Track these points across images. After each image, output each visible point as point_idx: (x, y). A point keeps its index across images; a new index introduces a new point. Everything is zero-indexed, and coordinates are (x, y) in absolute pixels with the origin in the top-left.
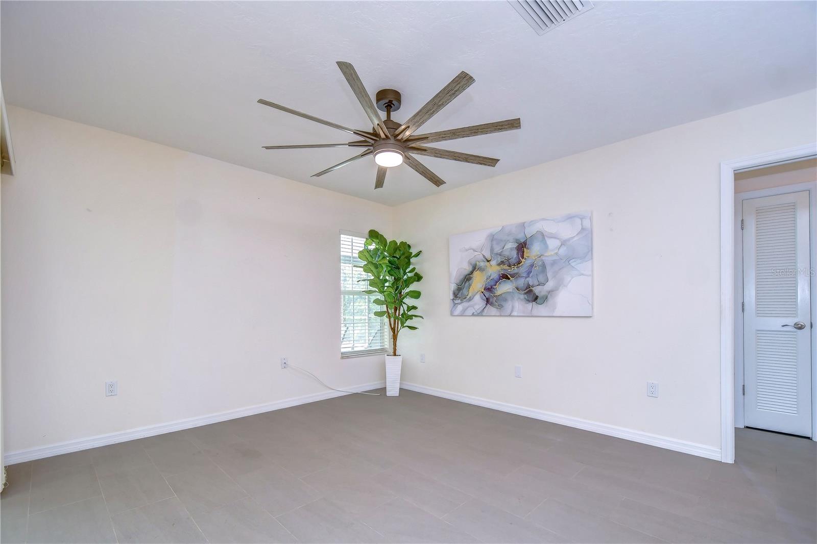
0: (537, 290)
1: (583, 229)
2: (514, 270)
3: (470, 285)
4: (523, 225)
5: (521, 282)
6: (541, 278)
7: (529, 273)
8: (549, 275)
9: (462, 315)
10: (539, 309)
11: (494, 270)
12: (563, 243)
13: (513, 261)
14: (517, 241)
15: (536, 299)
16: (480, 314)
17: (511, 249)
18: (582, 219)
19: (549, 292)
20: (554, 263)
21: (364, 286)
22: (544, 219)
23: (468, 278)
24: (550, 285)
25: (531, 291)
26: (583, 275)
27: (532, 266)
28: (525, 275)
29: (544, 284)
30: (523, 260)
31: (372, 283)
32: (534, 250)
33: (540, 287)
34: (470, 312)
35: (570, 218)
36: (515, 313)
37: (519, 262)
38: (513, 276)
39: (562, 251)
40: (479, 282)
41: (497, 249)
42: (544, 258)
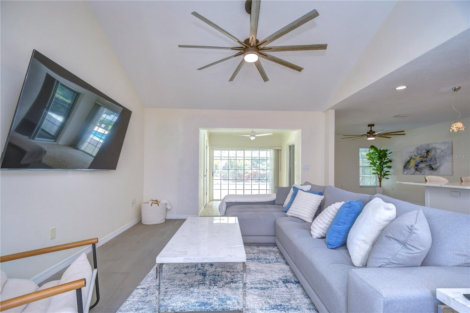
0: (433, 166)
1: (448, 147)
2: (425, 159)
3: (409, 164)
4: (428, 145)
5: (428, 164)
6: (435, 162)
7: (430, 161)
8: (438, 161)
9: (407, 174)
10: (435, 172)
11: (418, 159)
12: (442, 151)
13: (425, 156)
14: (426, 150)
15: (433, 169)
16: (414, 174)
17: (424, 152)
18: (448, 143)
19: (437, 167)
20: (439, 158)
21: (369, 165)
22: (435, 143)
23: (409, 162)
24: (438, 165)
25: (431, 167)
26: (449, 162)
27: (431, 158)
29: (436, 164)
30: (428, 156)
31: (371, 164)
32: (432, 154)
34: (410, 173)
35: (444, 143)
36: (426, 174)
37: (427, 157)
38: (425, 161)
39: (442, 154)
40: (413, 163)
41: (419, 152)
42: (436, 156)
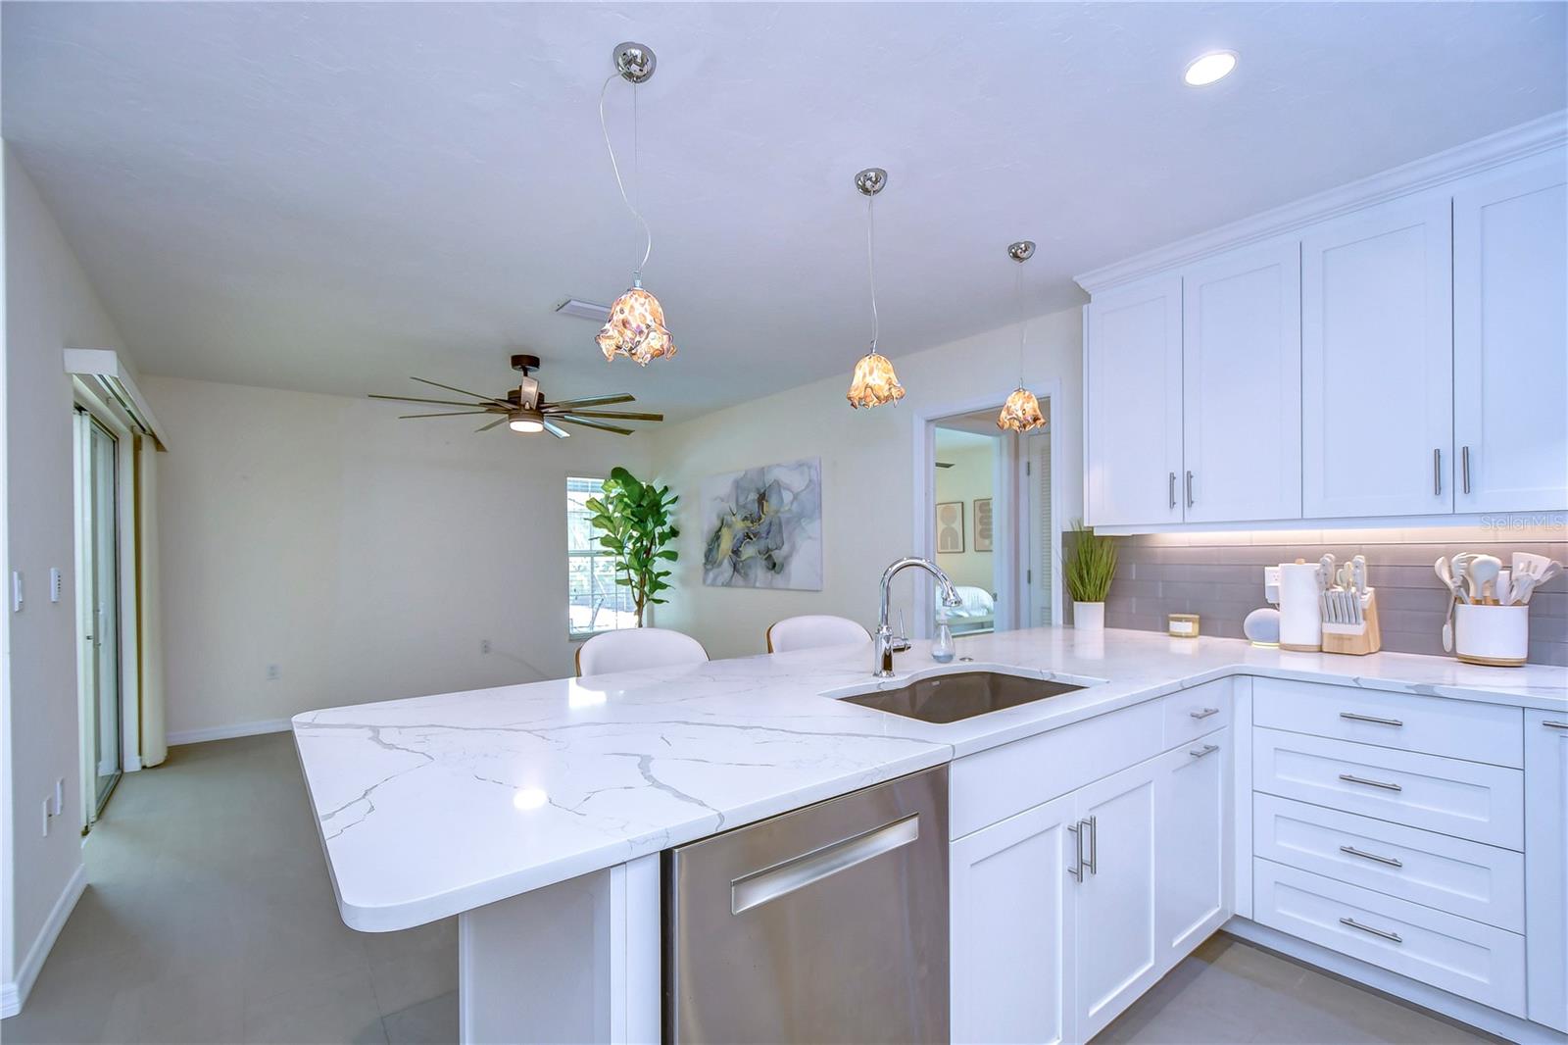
0: (777, 555)
1: (812, 480)
2: (756, 527)
3: (719, 546)
4: (762, 471)
5: (762, 544)
6: (778, 540)
7: (769, 533)
8: (785, 537)
9: (713, 584)
10: (778, 580)
11: (739, 525)
12: (795, 497)
13: (755, 515)
14: (758, 490)
15: (774, 566)
16: (728, 584)
17: (754, 500)
18: (809, 468)
19: (785, 558)
20: (788, 521)
21: (598, 546)
22: (779, 465)
23: (716, 537)
24: (786, 548)
25: (770, 556)
26: (813, 536)
27: (771, 524)
28: (764, 535)
29: (780, 549)
30: (763, 516)
31: (605, 541)
32: (771, 506)
33: (777, 551)
34: (720, 580)
35: (800, 465)
36: (758, 585)
37: (760, 518)
38: (755, 535)
39: (794, 507)
40: (726, 544)
41: (742, 501)
42: (779, 514)
